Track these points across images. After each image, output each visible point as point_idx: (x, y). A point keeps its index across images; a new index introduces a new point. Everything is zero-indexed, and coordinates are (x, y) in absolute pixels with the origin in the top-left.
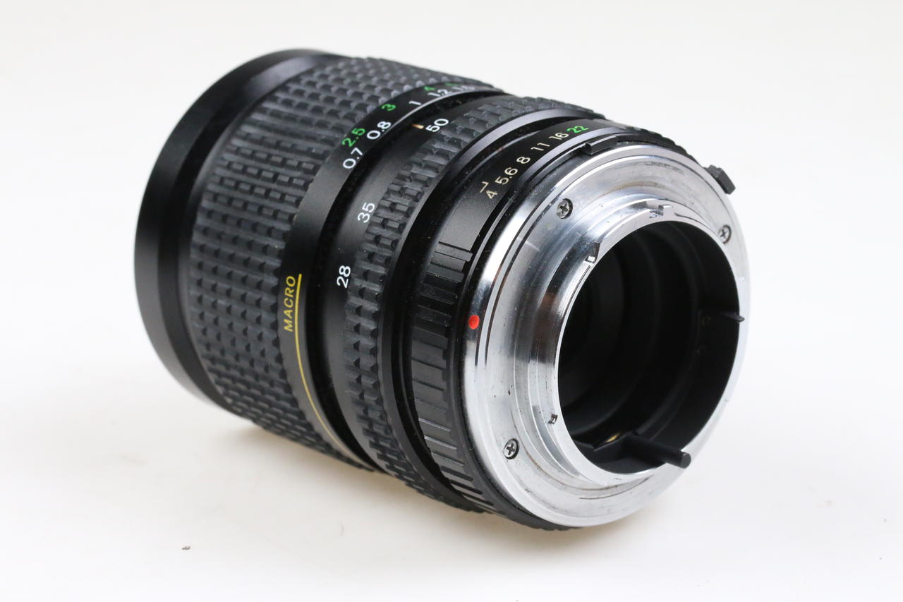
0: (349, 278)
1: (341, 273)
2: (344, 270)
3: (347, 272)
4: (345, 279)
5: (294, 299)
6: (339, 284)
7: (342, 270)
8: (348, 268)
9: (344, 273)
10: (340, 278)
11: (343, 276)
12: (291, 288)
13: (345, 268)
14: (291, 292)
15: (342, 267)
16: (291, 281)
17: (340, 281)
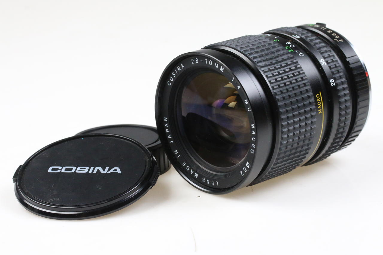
0: (334, 82)
1: (331, 82)
2: (332, 81)
3: (333, 81)
4: (333, 83)
5: (321, 101)
6: (332, 86)
7: (331, 81)
8: (332, 79)
9: (332, 82)
10: (332, 84)
11: (332, 83)
12: (319, 98)
13: (331, 80)
14: (319, 99)
15: (330, 80)
16: (318, 96)
17: (332, 85)
